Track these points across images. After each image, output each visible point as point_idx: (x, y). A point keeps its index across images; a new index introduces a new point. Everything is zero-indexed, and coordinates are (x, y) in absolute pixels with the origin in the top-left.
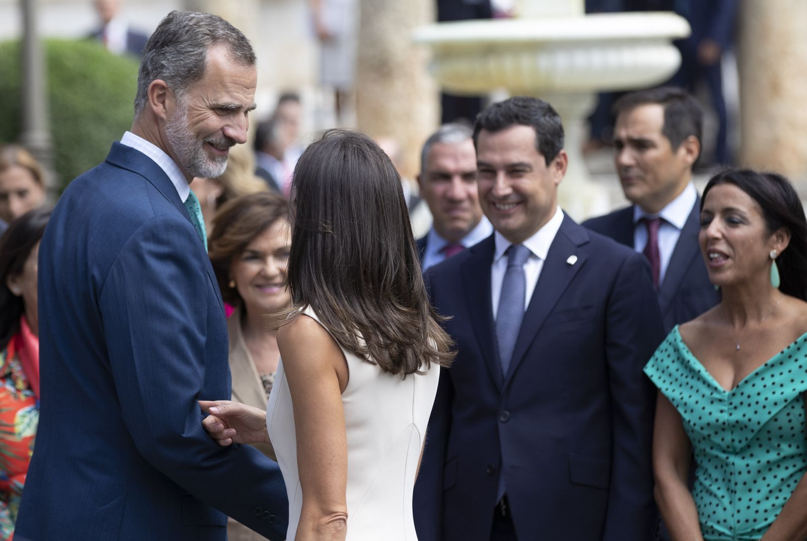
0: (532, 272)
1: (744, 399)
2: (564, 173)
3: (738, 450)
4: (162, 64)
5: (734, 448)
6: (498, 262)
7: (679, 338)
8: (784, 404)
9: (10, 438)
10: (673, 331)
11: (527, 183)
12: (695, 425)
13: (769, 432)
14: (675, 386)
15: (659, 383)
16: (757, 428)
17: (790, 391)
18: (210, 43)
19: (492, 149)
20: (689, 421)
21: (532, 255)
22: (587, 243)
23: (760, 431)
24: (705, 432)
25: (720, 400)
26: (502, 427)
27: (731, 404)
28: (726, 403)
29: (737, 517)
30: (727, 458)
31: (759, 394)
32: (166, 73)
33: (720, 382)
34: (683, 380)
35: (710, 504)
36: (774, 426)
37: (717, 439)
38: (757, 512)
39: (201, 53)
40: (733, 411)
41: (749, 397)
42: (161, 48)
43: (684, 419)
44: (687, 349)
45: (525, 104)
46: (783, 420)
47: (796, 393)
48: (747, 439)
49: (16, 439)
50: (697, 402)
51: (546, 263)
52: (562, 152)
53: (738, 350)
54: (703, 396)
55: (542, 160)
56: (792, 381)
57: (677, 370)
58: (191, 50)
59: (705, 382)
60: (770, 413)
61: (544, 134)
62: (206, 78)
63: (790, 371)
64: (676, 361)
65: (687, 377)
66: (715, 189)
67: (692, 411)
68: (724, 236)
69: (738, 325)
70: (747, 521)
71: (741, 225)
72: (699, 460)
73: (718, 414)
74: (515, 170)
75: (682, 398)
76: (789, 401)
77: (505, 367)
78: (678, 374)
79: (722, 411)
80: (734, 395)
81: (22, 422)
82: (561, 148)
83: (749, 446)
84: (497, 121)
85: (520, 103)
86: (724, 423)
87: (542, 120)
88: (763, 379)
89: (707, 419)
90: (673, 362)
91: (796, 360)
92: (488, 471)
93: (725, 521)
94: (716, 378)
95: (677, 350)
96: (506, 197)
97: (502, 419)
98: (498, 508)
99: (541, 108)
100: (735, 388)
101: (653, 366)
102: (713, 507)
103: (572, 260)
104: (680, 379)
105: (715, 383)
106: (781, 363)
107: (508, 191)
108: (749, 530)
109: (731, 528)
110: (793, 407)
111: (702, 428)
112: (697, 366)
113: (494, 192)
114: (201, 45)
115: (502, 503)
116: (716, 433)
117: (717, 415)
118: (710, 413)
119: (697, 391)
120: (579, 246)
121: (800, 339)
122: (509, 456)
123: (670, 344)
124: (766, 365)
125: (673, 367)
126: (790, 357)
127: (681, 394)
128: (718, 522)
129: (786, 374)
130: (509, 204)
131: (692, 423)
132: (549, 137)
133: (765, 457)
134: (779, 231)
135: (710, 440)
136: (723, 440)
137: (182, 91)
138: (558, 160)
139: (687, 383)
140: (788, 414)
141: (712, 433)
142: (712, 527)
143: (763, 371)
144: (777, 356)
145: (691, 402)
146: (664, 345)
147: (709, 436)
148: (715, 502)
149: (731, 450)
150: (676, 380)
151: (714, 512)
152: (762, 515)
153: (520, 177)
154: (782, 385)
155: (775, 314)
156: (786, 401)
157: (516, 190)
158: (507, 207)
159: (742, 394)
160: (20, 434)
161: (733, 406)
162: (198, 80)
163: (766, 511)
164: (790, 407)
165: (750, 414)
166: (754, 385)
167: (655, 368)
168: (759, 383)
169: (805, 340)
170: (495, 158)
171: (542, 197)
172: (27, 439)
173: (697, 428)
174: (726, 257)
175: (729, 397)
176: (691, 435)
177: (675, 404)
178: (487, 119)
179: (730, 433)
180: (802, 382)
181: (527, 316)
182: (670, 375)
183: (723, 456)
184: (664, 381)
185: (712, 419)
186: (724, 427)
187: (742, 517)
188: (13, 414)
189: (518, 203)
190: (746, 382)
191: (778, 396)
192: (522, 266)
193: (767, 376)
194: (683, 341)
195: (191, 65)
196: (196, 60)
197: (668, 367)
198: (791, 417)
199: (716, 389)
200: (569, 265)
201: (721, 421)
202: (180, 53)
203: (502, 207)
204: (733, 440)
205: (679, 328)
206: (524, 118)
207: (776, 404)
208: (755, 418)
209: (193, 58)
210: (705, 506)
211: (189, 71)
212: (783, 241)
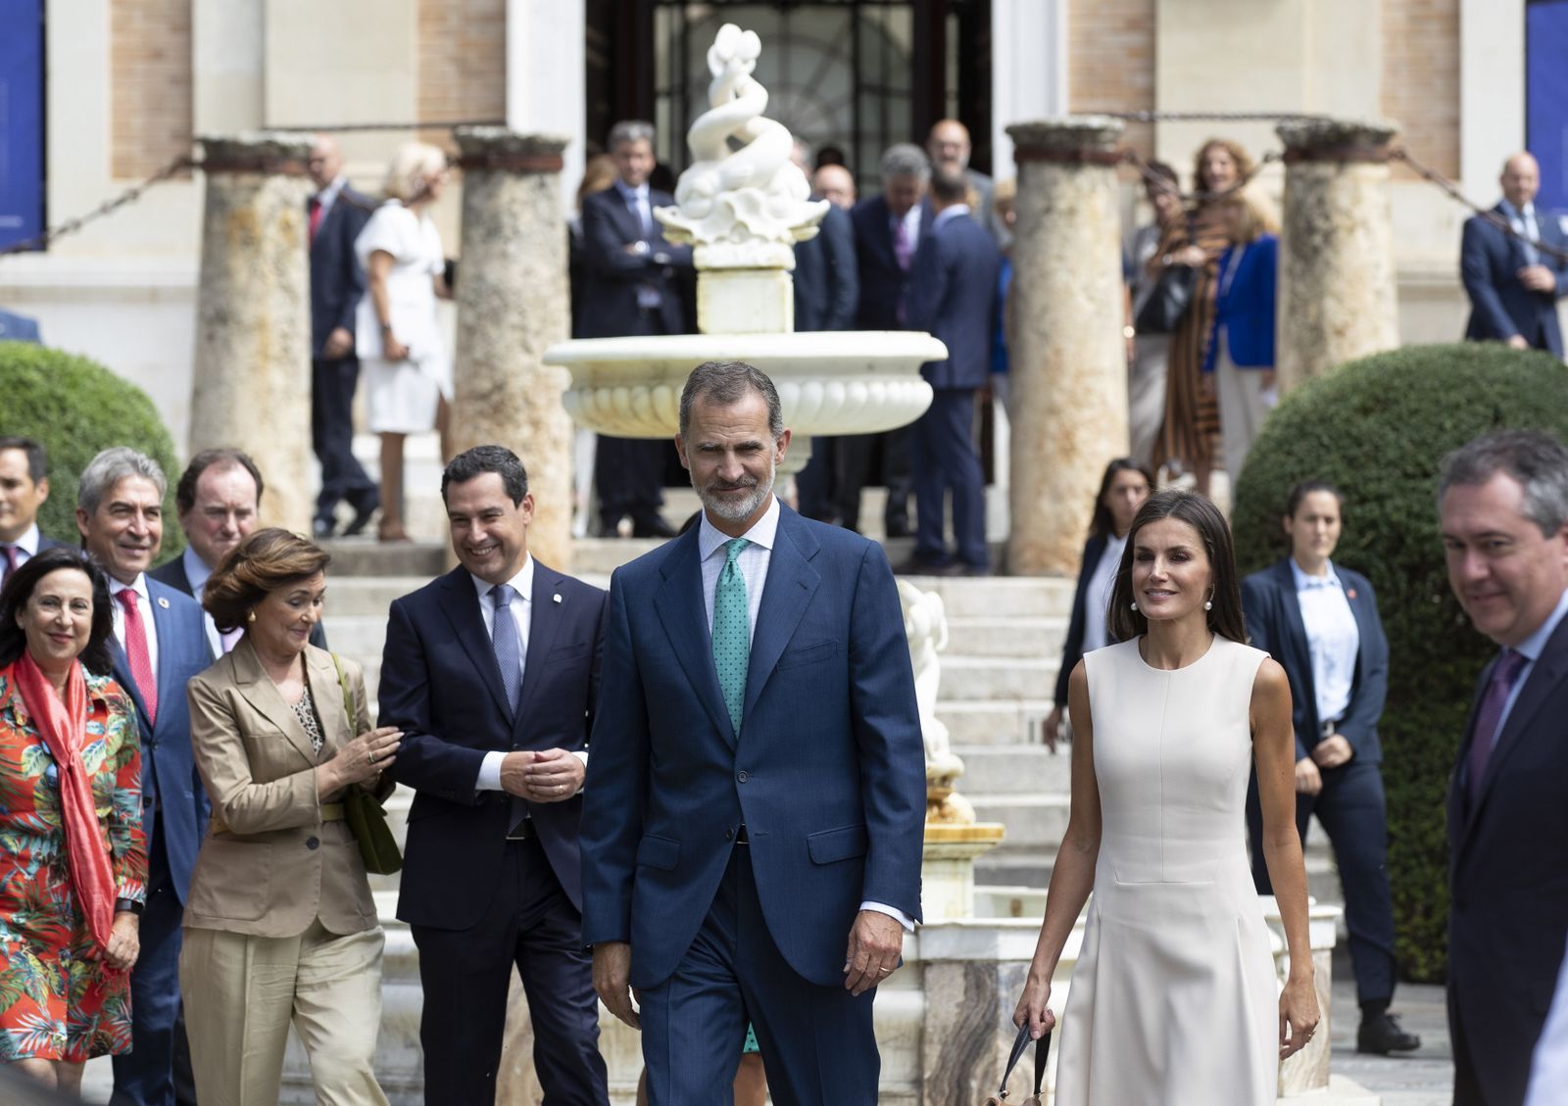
0: (521, 613)
2: (532, 514)
6: (484, 602)
9: (17, 777)
11: (501, 526)
19: (464, 499)
21: (517, 594)
45: (488, 452)
49: (23, 778)
51: (533, 602)
52: (528, 494)
55: (511, 503)
61: (509, 479)
74: (488, 516)
81: (29, 761)
82: (526, 491)
84: (465, 471)
85: (483, 452)
87: (506, 465)
96: (483, 541)
99: (505, 454)
103: (558, 599)
107: (484, 536)
113: (470, 538)
120: (559, 587)
130: (485, 548)
132: (514, 481)
138: (525, 502)
153: (494, 521)
157: (491, 534)
158: (484, 552)
160: (27, 773)
170: (468, 506)
171: (516, 537)
172: (33, 779)
188: (19, 752)
189: (495, 548)
200: (556, 604)
203: (479, 553)
206: (489, 465)
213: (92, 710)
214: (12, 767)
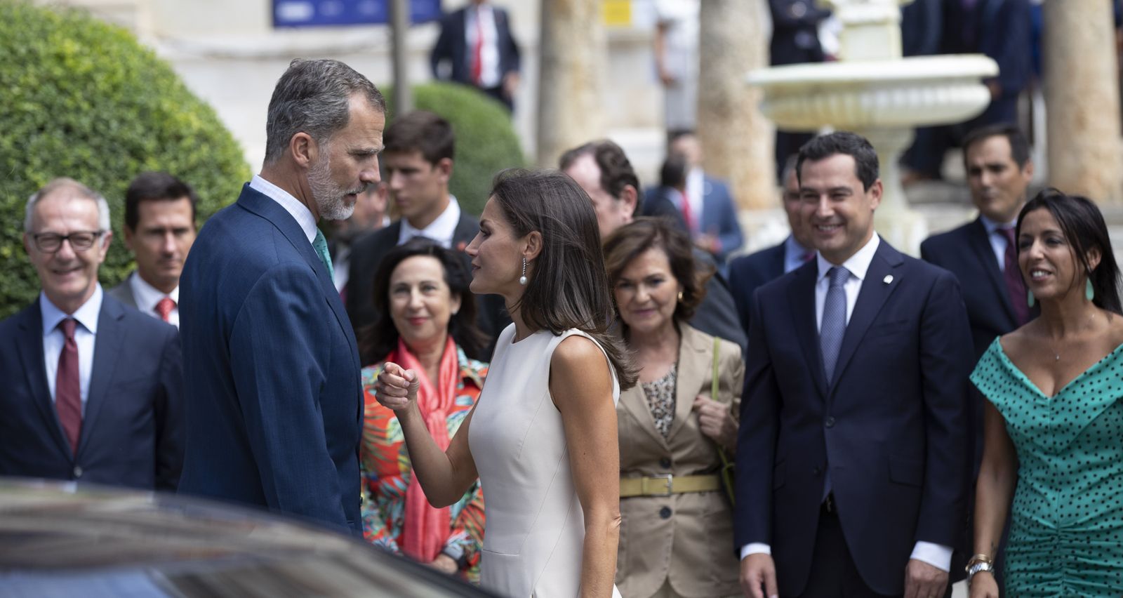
0: (852, 291)
1: (1065, 404)
2: (879, 200)
3: (1058, 452)
4: (305, 115)
5: (1056, 450)
6: (820, 282)
7: (1000, 349)
8: (1102, 410)
9: (382, 443)
10: (994, 342)
11: (847, 206)
12: (1019, 428)
13: (1088, 436)
14: (999, 392)
15: (984, 390)
16: (1078, 431)
17: (1108, 398)
18: (349, 93)
19: (815, 175)
20: (1014, 425)
21: (851, 275)
22: (901, 264)
23: (1080, 434)
24: (1029, 435)
25: (1043, 406)
26: (827, 433)
27: (1053, 409)
28: (1049, 409)
29: (1060, 511)
30: (1050, 460)
31: (1079, 400)
32: (310, 123)
33: (1042, 389)
34: (1007, 387)
35: (1035, 500)
36: (1093, 430)
37: (1039, 442)
38: (1079, 507)
39: (344, 103)
40: (1055, 416)
41: (1070, 402)
42: (302, 99)
43: (1008, 423)
44: (1007, 359)
46: (1101, 425)
47: (1114, 399)
48: (1068, 442)
50: (1021, 407)
51: (864, 282)
52: (878, 180)
53: (1057, 360)
54: (1027, 402)
55: (860, 186)
56: (1110, 388)
57: (1001, 378)
58: (334, 100)
59: (1027, 389)
60: (1089, 417)
61: (862, 162)
62: (350, 126)
63: (1107, 379)
64: (999, 369)
65: (1010, 384)
66: (1031, 215)
67: (1016, 415)
68: (1046, 256)
69: (1056, 336)
70: (1070, 515)
71: (1059, 245)
72: (1022, 460)
73: (1041, 418)
74: (836, 194)
75: (1006, 404)
76: (1107, 407)
77: (830, 377)
78: (1002, 382)
79: (1044, 416)
80: (1055, 401)
82: (876, 177)
83: (1069, 448)
84: (820, 150)
85: (840, 136)
86: (1047, 427)
87: (860, 150)
88: (1082, 386)
89: (1030, 423)
90: (997, 370)
91: (1113, 369)
92: (815, 471)
93: (1049, 516)
94: (1037, 385)
95: (999, 360)
96: (828, 218)
97: (828, 424)
98: (824, 506)
99: (858, 141)
100: (1056, 396)
101: (978, 374)
102: (1038, 503)
103: (889, 279)
104: (1003, 385)
105: (1037, 390)
106: (1099, 372)
107: (831, 213)
108: (1072, 524)
109: (1055, 522)
110: (1110, 413)
111: (1026, 431)
112: (1020, 375)
113: (818, 213)
114: (342, 95)
115: (828, 499)
116: (1039, 436)
117: (1039, 419)
118: (1034, 418)
119: (1021, 397)
120: (895, 267)
121: (1116, 351)
122: (834, 457)
123: (993, 354)
124: (1085, 373)
125: (997, 375)
126: (1107, 366)
127: (1005, 399)
128: (1043, 517)
129: (1104, 382)
130: (831, 225)
131: (1016, 426)
132: (866, 165)
133: (1084, 459)
134: (1092, 249)
135: (1033, 442)
136: (1045, 442)
137: (326, 139)
138: (876, 188)
139: (1011, 390)
140: (1106, 420)
141: (1035, 435)
142: (1037, 521)
143: (1083, 379)
144: (1095, 366)
145: (1015, 407)
146: (986, 355)
147: (1032, 438)
148: (1039, 499)
149: (1052, 451)
150: (1000, 387)
151: (1039, 508)
152: (1083, 510)
153: (842, 200)
154: (1100, 392)
155: (1090, 327)
156: (1104, 406)
157: (838, 212)
158: (829, 228)
159: (1063, 400)
161: (1055, 411)
162: (342, 128)
163: (1087, 506)
164: (1107, 413)
165: (1071, 418)
166: (1074, 392)
167: (980, 376)
168: (1079, 391)
169: (1121, 350)
170: (818, 183)
171: (861, 219)
173: (1022, 431)
174: (1049, 273)
175: (1051, 403)
176: (1015, 438)
177: (1000, 409)
178: (811, 149)
179: (1052, 437)
180: (1119, 389)
181: (848, 330)
182: (994, 382)
183: (1045, 458)
184: (989, 388)
185: (1035, 424)
186: (1047, 430)
187: (1065, 511)
188: (387, 421)
189: (839, 225)
190: (1067, 389)
191: (1097, 402)
192: (842, 285)
193: (1087, 384)
194: (1003, 351)
195: (336, 115)
196: (340, 110)
197: (992, 375)
198: (1108, 422)
199: (1038, 395)
200: (886, 284)
201: (1044, 425)
202: (324, 103)
203: (825, 229)
204: (1055, 443)
205: (1000, 340)
206: (845, 148)
207: (1095, 409)
208: (1076, 422)
209: (337, 108)
210: (1030, 502)
211: (334, 121)
212: (1096, 257)
213: (461, 387)
214: (378, 434)
